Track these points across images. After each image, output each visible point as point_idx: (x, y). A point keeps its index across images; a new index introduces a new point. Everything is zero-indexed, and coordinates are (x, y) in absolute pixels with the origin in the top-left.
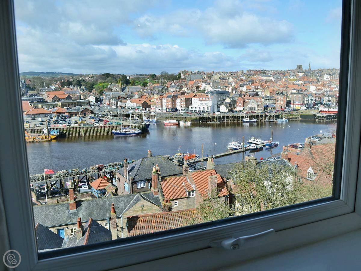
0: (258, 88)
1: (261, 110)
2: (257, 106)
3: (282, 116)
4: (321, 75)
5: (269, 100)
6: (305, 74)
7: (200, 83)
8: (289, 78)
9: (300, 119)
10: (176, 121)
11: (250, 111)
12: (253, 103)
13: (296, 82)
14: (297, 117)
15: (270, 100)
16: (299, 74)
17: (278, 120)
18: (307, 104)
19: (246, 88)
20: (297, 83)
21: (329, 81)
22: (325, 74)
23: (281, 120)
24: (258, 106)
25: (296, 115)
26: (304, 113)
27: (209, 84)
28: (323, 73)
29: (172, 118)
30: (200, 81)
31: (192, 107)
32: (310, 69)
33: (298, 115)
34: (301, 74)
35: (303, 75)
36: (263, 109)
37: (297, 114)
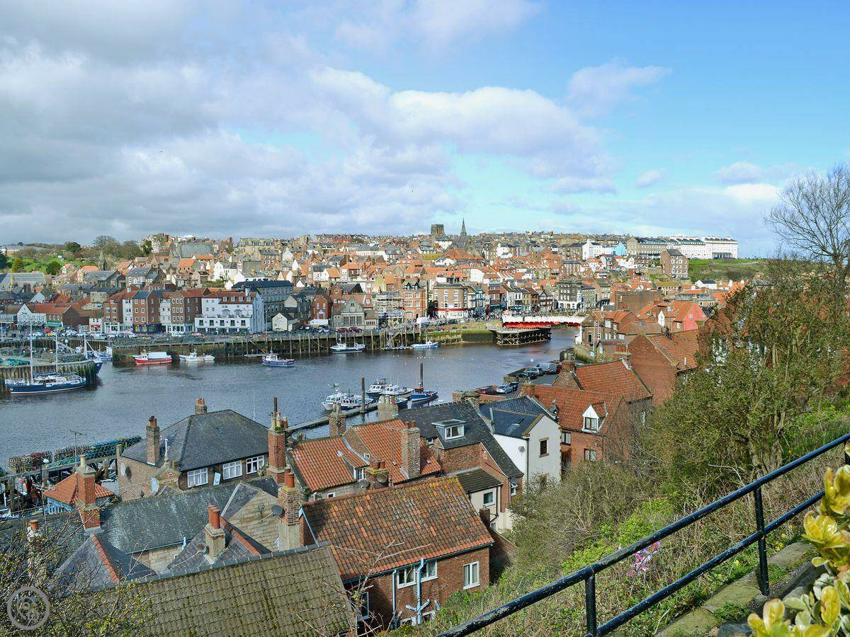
0: (356, 276)
1: (373, 323)
2: (362, 314)
3: (422, 337)
4: (491, 248)
5: (387, 300)
6: (454, 244)
7: (208, 263)
8: (420, 252)
9: (462, 342)
10: (168, 354)
11: (348, 328)
12: (353, 309)
13: (439, 261)
14: (455, 337)
15: (391, 300)
16: (441, 243)
17: (415, 346)
18: (473, 309)
19: (328, 276)
20: (441, 263)
21: (511, 259)
22: (499, 245)
23: (421, 345)
24: (366, 314)
25: (453, 334)
26: (470, 329)
27: (234, 266)
28: (493, 243)
29: (155, 349)
30: (209, 260)
31: (201, 322)
32: (464, 233)
33: (457, 334)
34: (445, 245)
35: (450, 247)
36: (377, 322)
37: (455, 331)
